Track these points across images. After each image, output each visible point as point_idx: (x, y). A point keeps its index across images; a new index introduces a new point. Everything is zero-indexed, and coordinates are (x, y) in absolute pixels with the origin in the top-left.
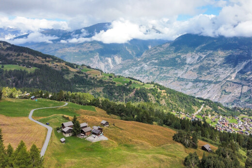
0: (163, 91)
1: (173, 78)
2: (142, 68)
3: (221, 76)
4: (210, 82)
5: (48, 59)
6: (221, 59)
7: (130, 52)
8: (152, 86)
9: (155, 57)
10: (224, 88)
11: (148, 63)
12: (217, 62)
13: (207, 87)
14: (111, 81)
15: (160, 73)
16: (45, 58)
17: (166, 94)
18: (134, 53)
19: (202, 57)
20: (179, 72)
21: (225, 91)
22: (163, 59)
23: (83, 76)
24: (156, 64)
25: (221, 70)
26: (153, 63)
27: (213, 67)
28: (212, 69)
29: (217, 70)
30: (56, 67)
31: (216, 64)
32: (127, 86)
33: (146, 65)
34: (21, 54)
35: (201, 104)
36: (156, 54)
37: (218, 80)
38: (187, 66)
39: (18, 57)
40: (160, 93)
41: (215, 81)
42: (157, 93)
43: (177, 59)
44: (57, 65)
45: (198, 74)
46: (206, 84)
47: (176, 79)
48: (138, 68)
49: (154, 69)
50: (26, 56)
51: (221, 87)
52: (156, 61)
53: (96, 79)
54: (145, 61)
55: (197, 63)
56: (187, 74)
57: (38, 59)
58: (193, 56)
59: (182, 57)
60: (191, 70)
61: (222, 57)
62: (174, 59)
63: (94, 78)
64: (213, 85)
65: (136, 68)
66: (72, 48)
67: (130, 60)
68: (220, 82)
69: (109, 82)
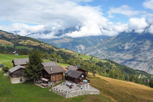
0: (113, 64)
1: (117, 59)
2: (97, 52)
3: (148, 58)
4: (141, 61)
5: (41, 44)
6: (148, 47)
7: (90, 43)
8: (106, 61)
9: (105, 46)
10: (150, 65)
11: (101, 49)
12: (145, 49)
13: (139, 64)
14: (80, 57)
15: (109, 55)
16: (40, 43)
17: (115, 66)
18: (93, 44)
19: (135, 46)
20: (120, 55)
21: (151, 67)
22: (110, 47)
23: (63, 54)
24: (105, 50)
25: (148, 54)
26: (104, 49)
27: (143, 51)
28: (142, 53)
29: (145, 54)
30: (46, 48)
31: (145, 50)
32: (90, 60)
33: (100, 51)
34: (26, 41)
35: (139, 74)
36: (106, 44)
37: (146, 60)
38: (125, 51)
39: (25, 43)
40: (112, 65)
41: (144, 60)
42: (110, 65)
43: (119, 47)
44: (47, 47)
45: (132, 56)
46: (138, 62)
47: (119, 59)
48: (95, 52)
49: (105, 53)
50: (29, 42)
51: (149, 64)
52: (106, 48)
53: (70, 56)
54: (99, 48)
55: (132, 49)
56: (125, 56)
57: (36, 43)
58: (129, 45)
59: (122, 45)
60: (128, 54)
61: (149, 45)
62: (117, 47)
63: (69, 55)
64: (143, 63)
65: (94, 52)
66: (57, 41)
67: (90, 48)
68: (147, 61)
69: (78, 58)
